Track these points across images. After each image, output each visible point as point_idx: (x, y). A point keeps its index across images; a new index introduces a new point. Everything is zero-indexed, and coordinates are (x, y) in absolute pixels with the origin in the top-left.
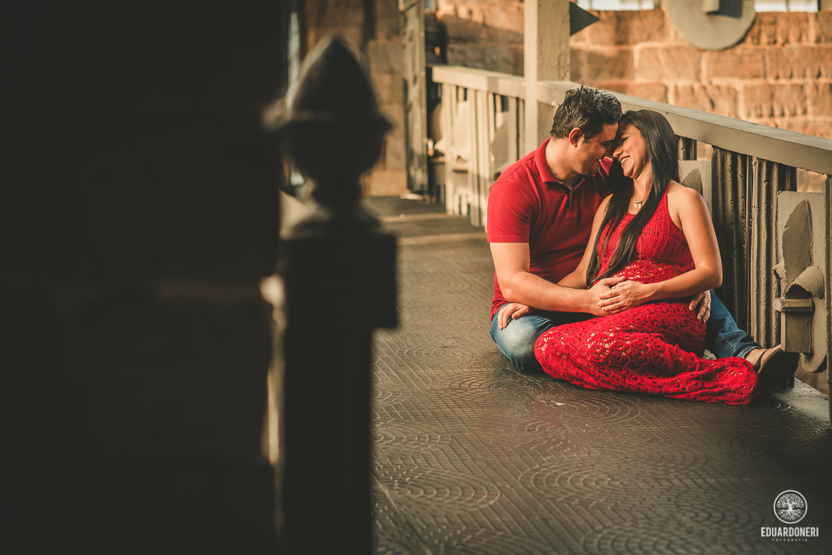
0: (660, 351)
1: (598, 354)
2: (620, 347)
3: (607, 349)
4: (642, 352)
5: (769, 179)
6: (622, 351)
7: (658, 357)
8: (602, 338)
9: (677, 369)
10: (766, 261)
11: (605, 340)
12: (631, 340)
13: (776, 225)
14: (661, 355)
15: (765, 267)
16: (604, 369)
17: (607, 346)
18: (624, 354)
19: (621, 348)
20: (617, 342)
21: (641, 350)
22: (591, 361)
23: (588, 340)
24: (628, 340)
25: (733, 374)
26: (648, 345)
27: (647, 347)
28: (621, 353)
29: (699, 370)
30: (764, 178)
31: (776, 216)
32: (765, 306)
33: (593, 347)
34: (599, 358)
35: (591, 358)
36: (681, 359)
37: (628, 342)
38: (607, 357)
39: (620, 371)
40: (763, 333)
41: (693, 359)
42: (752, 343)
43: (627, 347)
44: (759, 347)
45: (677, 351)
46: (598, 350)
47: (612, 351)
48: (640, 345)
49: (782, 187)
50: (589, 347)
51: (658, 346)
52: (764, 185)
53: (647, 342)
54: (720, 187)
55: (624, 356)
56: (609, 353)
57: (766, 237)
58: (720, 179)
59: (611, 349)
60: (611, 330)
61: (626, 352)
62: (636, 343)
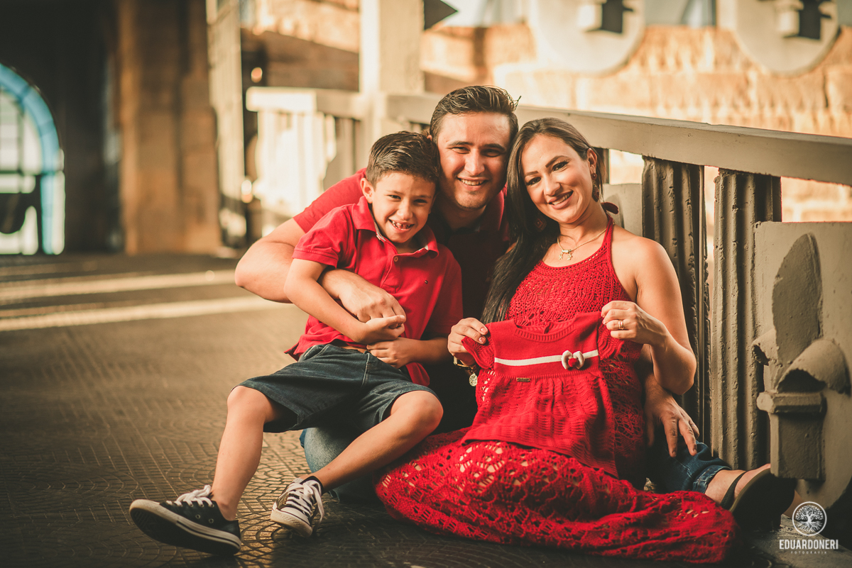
0: (575, 478)
1: (477, 481)
2: (511, 471)
3: (491, 474)
4: (547, 480)
5: (740, 204)
6: (515, 478)
7: (572, 488)
8: (484, 456)
9: (604, 506)
10: (738, 331)
11: (489, 460)
12: (529, 460)
13: (752, 275)
14: (577, 484)
15: (735, 341)
16: (485, 507)
17: (491, 469)
18: (517, 483)
19: (513, 473)
20: (507, 463)
21: (545, 477)
22: (465, 493)
23: (462, 458)
24: (524, 460)
25: (692, 514)
26: (556, 468)
27: (555, 472)
28: (513, 482)
29: (637, 510)
30: (732, 201)
31: (753, 262)
32: (736, 403)
33: (470, 470)
34: (478, 487)
35: (465, 489)
36: (608, 491)
37: (525, 464)
38: (491, 489)
39: (512, 510)
40: (733, 444)
41: (626, 491)
42: (716, 460)
43: (524, 472)
44: (728, 468)
45: (601, 478)
46: (477, 476)
47: (500, 478)
48: (543, 469)
49: (760, 216)
50: (462, 469)
51: (573, 471)
52: (732, 214)
53: (555, 464)
54: (656, 219)
55: (517, 487)
56: (495, 482)
57: (736, 294)
58: (655, 207)
59: (498, 474)
60: (498, 444)
61: (521, 480)
62: (538, 465)
